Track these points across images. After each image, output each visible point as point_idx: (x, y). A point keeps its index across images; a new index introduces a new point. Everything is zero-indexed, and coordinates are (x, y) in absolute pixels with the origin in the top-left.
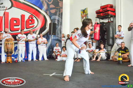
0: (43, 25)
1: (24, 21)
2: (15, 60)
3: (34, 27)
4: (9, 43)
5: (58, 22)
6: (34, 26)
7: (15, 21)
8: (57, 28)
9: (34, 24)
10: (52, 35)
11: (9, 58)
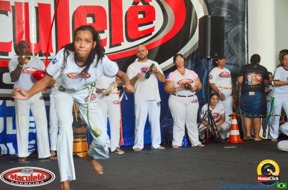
0: (182, 24)
1: (122, 16)
5: (229, 13)
7: (88, 16)
8: (228, 33)
9: (152, 23)
10: (210, 59)
11: (78, 142)
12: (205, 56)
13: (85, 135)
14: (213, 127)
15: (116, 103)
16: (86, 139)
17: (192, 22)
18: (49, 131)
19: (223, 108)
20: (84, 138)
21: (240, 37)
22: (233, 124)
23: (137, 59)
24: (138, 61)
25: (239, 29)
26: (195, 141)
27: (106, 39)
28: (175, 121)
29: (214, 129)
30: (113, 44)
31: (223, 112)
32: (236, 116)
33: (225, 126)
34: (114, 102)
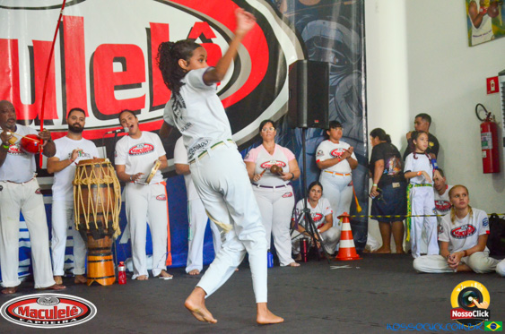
0: (263, 74)
4: (84, 182)
5: (337, 56)
7: (116, 60)
8: (335, 87)
10: (306, 129)
11: (100, 261)
12: (298, 123)
13: (110, 251)
14: (312, 235)
15: (160, 199)
16: (112, 257)
17: (278, 70)
18: (50, 244)
19: (329, 205)
20: (109, 254)
21: (355, 94)
22: (344, 230)
25: (352, 80)
26: (286, 258)
27: (144, 97)
29: (315, 239)
30: (155, 104)
31: (329, 212)
32: (348, 218)
33: (332, 233)
34: (157, 198)
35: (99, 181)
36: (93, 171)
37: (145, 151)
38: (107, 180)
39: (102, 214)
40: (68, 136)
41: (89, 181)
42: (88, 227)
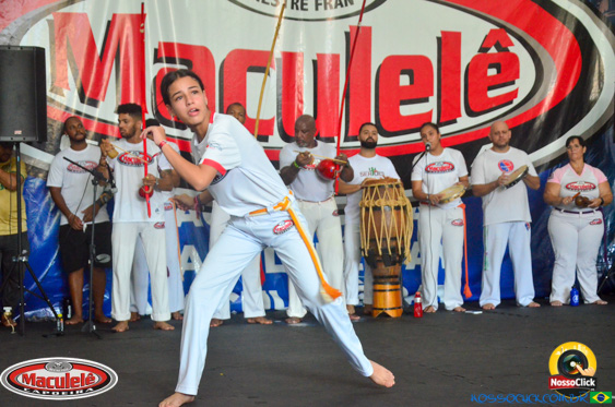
1: (459, 72)
2: (409, 300)
3: (516, 102)
4: (376, 203)
6: (514, 94)
7: (403, 72)
9: (513, 83)
13: (398, 280)
15: (456, 225)
16: (399, 286)
23: (491, 145)
24: (493, 149)
26: (592, 294)
27: (431, 112)
28: (557, 256)
34: (453, 223)
35: (393, 203)
36: (387, 191)
37: (443, 170)
38: (400, 203)
39: (395, 238)
40: (361, 154)
41: (382, 202)
42: (380, 253)
